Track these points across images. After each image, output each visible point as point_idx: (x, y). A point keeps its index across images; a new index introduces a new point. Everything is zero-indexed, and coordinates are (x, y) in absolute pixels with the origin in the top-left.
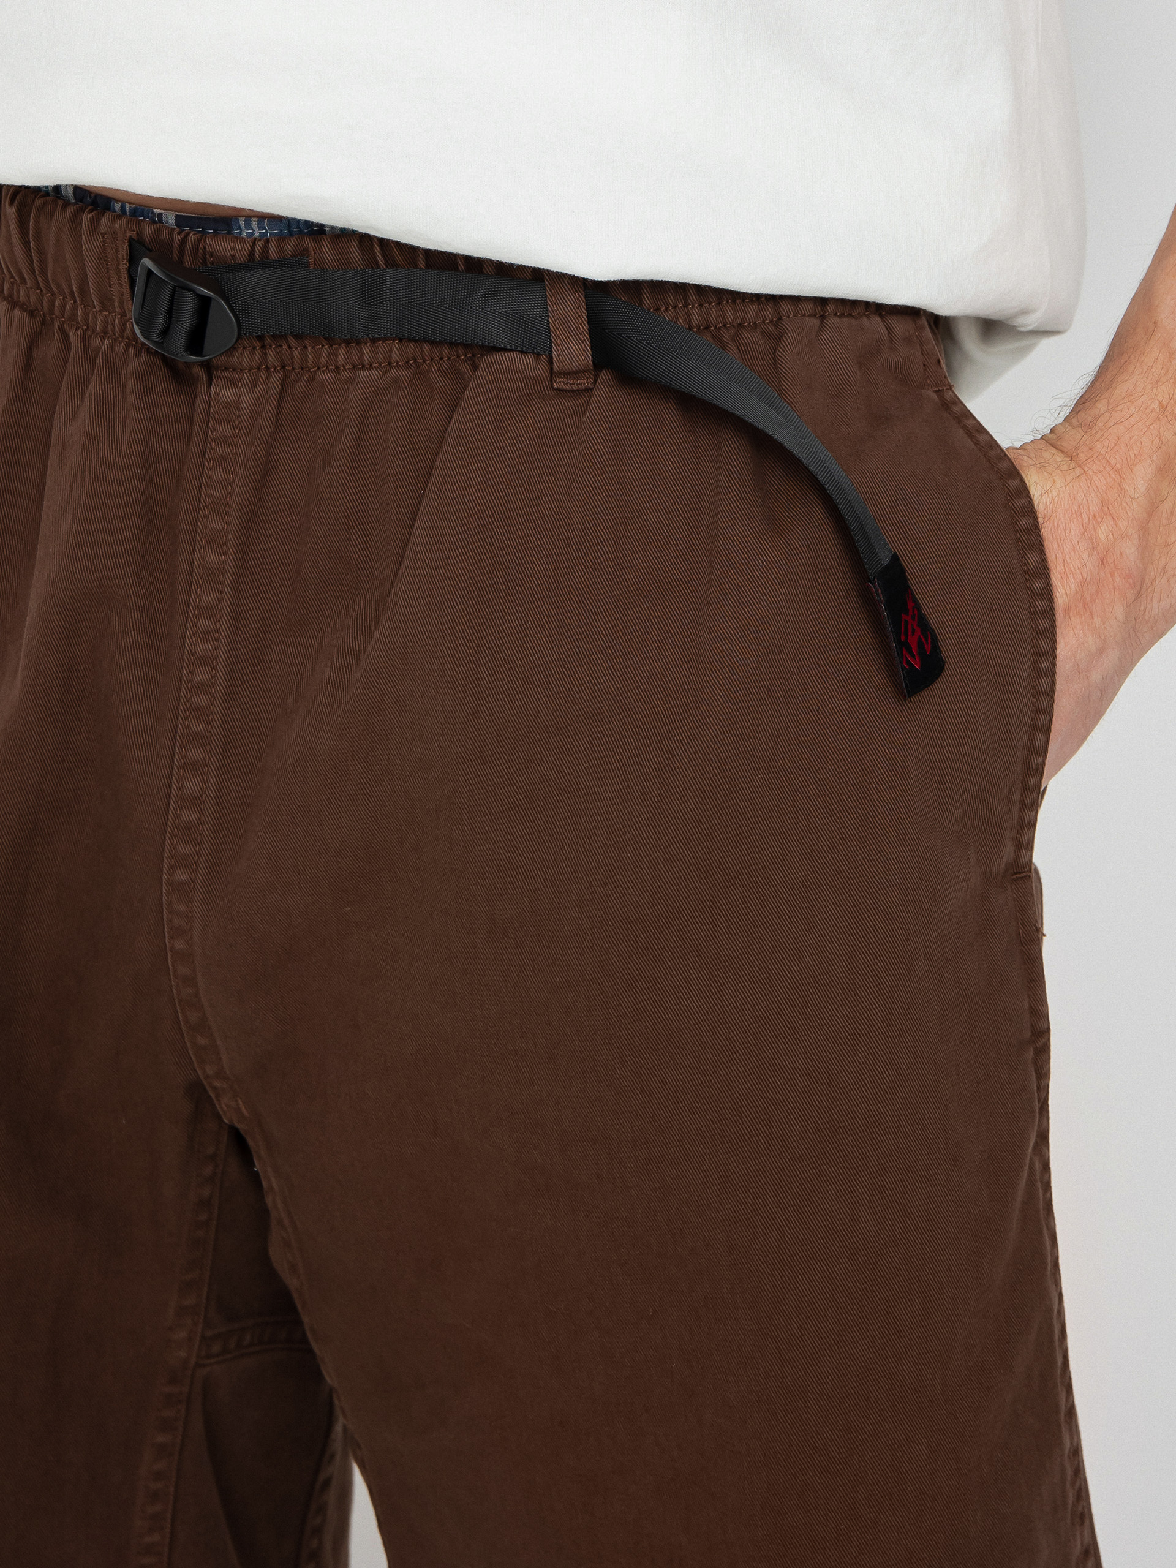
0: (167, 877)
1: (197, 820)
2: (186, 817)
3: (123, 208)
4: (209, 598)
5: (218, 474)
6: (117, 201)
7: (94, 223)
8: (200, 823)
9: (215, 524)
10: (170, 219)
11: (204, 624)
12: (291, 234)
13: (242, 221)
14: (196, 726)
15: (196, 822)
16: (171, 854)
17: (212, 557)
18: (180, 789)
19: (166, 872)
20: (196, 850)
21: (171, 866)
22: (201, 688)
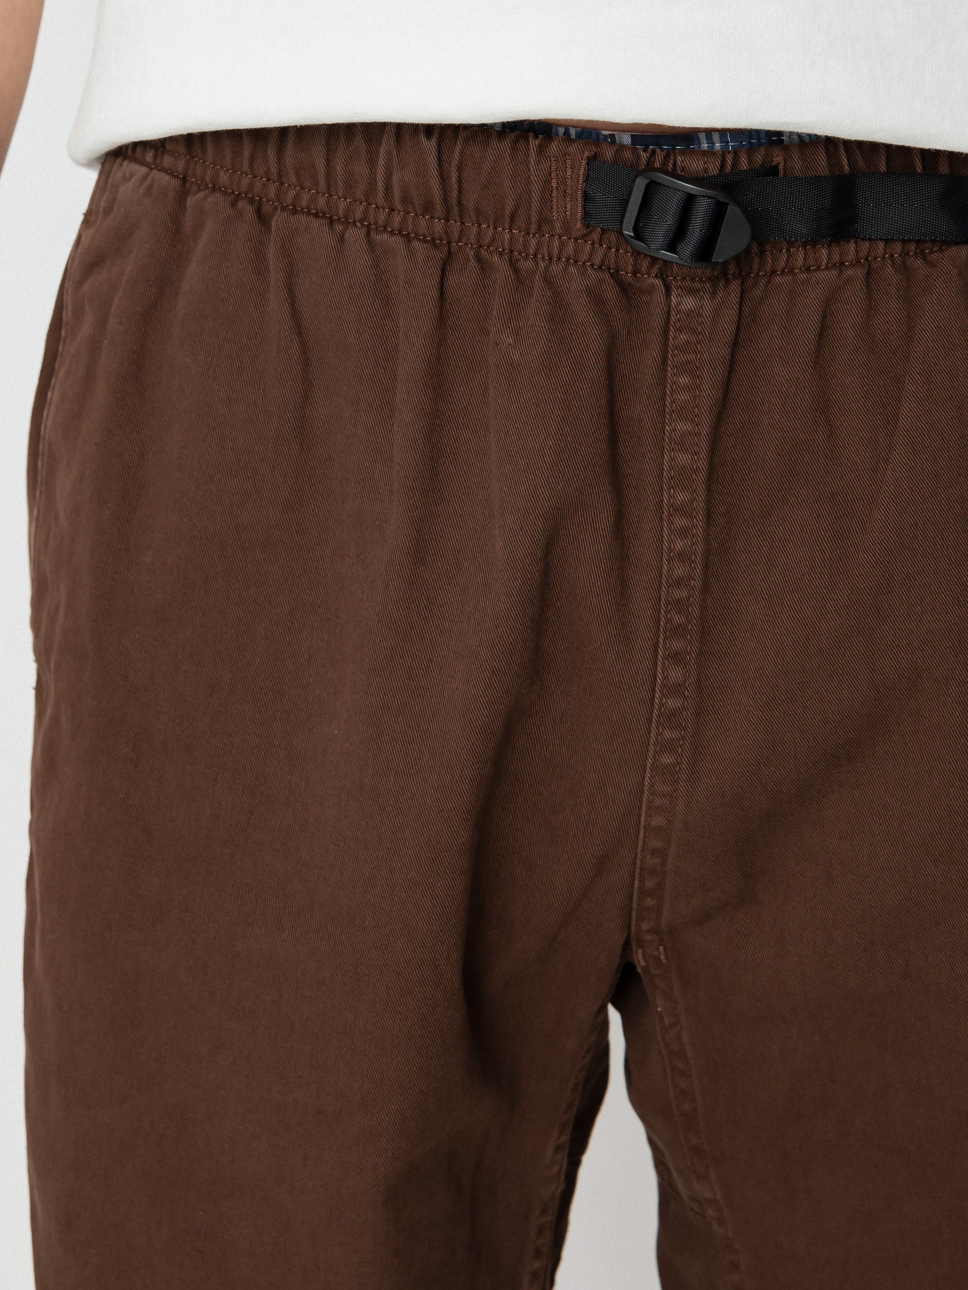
0: (652, 762)
1: (681, 706)
2: (672, 704)
3: (567, 133)
4: (681, 497)
5: (684, 380)
6: (561, 126)
7: (541, 149)
8: (685, 709)
9: (683, 427)
10: (626, 139)
11: (680, 522)
12: (760, 144)
13: (702, 136)
14: (678, 618)
15: (680, 708)
16: (657, 741)
17: (683, 459)
18: (665, 678)
19: (651, 756)
20: (681, 734)
21: (656, 752)
22: (679, 582)
